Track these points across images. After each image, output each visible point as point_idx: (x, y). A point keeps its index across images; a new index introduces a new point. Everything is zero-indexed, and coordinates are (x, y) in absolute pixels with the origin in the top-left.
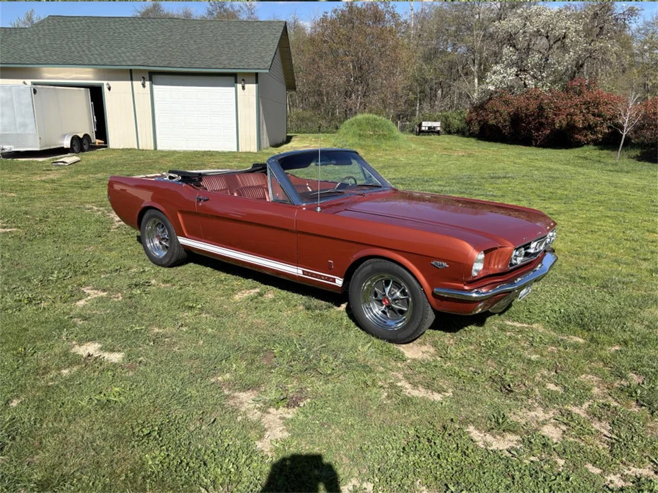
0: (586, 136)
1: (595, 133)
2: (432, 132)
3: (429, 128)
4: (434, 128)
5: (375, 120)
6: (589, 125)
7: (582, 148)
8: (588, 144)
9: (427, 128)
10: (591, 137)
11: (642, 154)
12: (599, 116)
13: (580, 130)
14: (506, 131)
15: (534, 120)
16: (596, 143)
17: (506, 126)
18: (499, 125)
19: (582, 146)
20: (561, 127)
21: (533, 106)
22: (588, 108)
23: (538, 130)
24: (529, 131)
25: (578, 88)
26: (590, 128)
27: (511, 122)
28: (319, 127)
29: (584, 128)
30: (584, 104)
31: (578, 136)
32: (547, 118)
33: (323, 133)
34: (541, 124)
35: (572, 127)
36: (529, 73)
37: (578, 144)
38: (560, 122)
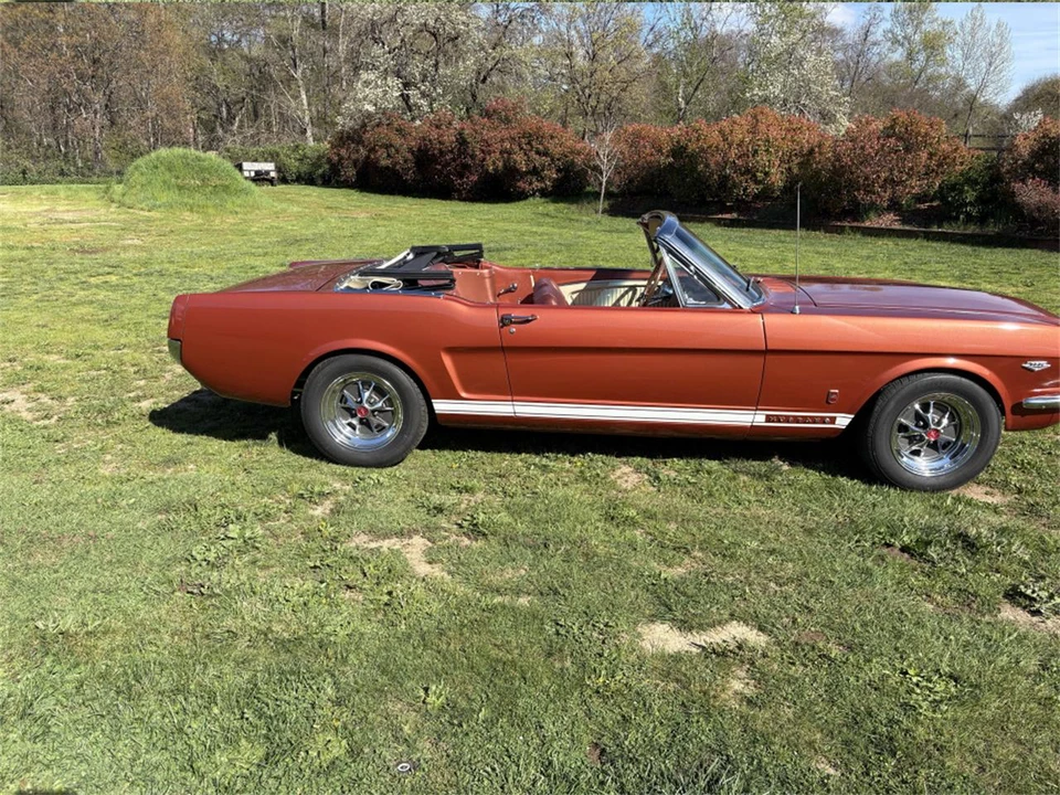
0: (531, 184)
1: (542, 179)
2: (264, 179)
3: (258, 173)
4: (267, 173)
5: (198, 159)
6: (535, 167)
7: (528, 201)
8: (533, 195)
9: (253, 174)
10: (537, 185)
11: (611, 206)
12: (546, 154)
13: (523, 175)
14: (410, 176)
15: (454, 160)
16: (544, 193)
17: (409, 169)
18: (398, 167)
19: (526, 198)
20: (496, 170)
21: (449, 138)
22: (529, 143)
23: (461, 176)
24: (447, 176)
25: (503, 113)
26: (535, 172)
27: (415, 163)
28: (24, 172)
29: (527, 173)
30: (523, 137)
31: (520, 184)
32: (473, 157)
33: (32, 183)
34: (466, 167)
35: (511, 172)
36: (419, 88)
37: (521, 196)
38: (494, 163)
